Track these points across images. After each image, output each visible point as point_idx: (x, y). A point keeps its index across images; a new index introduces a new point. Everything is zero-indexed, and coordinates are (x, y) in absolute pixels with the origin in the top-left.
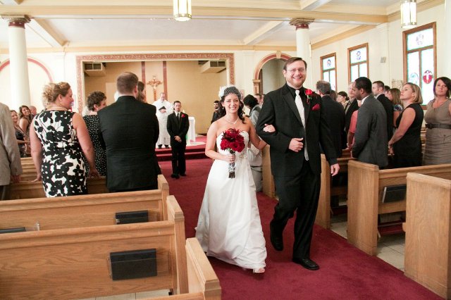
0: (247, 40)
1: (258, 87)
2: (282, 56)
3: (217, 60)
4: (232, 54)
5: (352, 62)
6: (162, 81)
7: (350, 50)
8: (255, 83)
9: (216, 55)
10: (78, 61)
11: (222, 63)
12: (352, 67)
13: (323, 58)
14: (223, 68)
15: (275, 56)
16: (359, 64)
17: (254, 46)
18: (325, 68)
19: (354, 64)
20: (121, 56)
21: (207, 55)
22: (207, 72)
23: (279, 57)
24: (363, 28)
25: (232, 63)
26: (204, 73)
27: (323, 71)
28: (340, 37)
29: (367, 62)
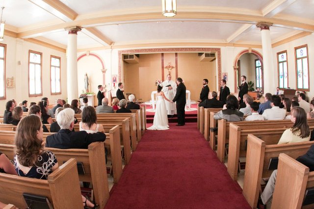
0: (229, 40)
1: (237, 71)
2: (252, 51)
3: (210, 52)
4: (219, 49)
5: (298, 57)
6: (174, 66)
7: (296, 49)
8: (235, 69)
9: (209, 49)
10: (119, 54)
11: (213, 55)
12: (298, 61)
13: (278, 54)
14: (214, 58)
15: (248, 51)
16: (302, 58)
17: (234, 44)
18: (280, 61)
19: (299, 59)
20: (146, 50)
21: (202, 49)
22: (203, 61)
23: (250, 52)
24: (304, 34)
25: (219, 55)
26: (202, 61)
27: (279, 63)
28: (289, 40)
29: (307, 57)
